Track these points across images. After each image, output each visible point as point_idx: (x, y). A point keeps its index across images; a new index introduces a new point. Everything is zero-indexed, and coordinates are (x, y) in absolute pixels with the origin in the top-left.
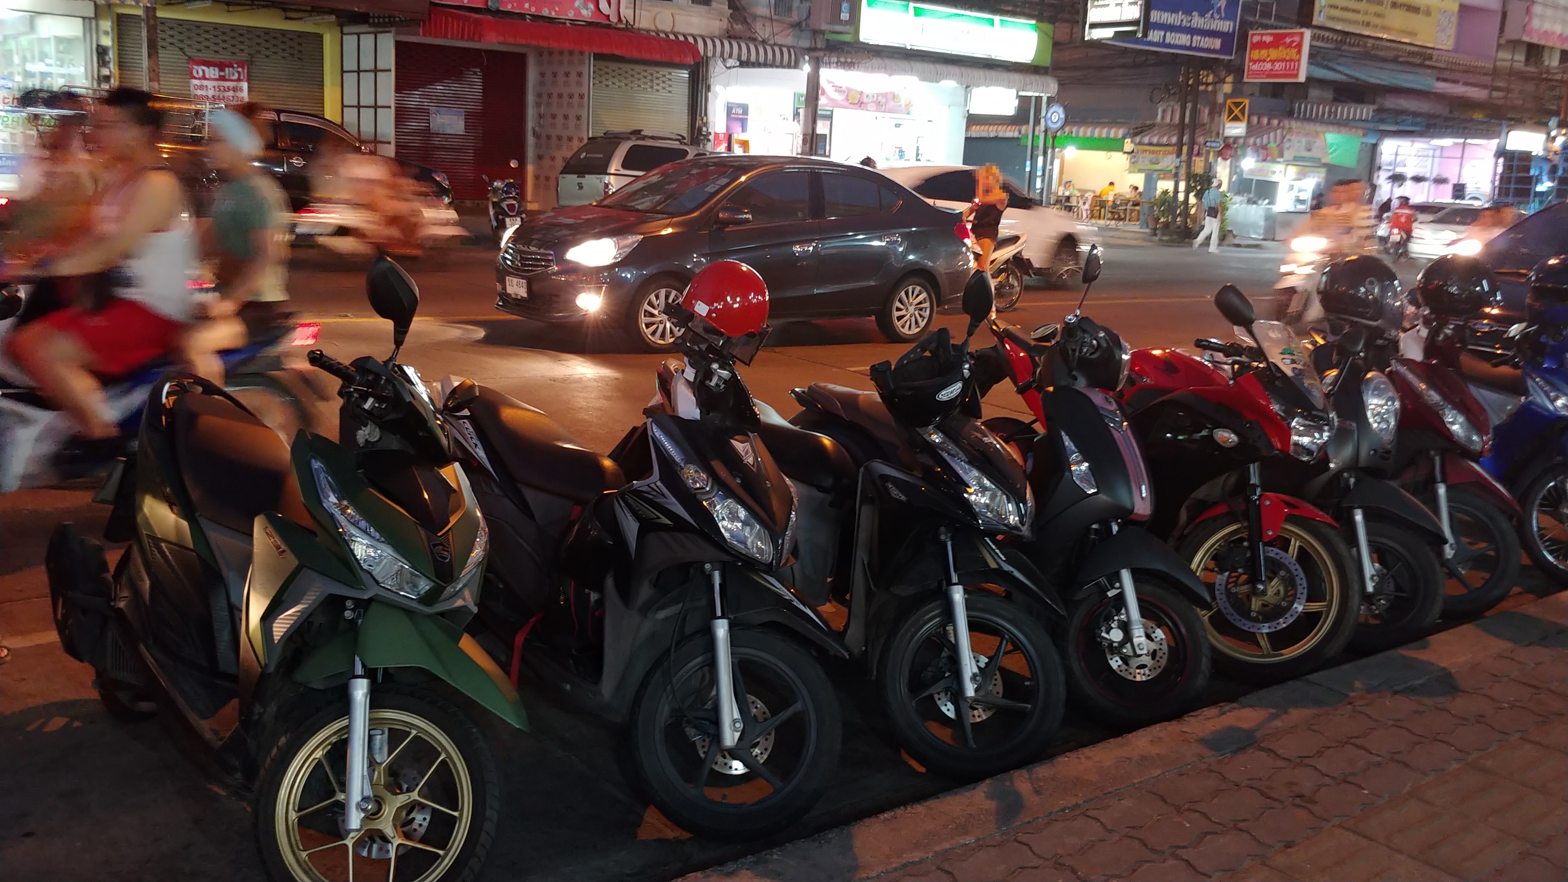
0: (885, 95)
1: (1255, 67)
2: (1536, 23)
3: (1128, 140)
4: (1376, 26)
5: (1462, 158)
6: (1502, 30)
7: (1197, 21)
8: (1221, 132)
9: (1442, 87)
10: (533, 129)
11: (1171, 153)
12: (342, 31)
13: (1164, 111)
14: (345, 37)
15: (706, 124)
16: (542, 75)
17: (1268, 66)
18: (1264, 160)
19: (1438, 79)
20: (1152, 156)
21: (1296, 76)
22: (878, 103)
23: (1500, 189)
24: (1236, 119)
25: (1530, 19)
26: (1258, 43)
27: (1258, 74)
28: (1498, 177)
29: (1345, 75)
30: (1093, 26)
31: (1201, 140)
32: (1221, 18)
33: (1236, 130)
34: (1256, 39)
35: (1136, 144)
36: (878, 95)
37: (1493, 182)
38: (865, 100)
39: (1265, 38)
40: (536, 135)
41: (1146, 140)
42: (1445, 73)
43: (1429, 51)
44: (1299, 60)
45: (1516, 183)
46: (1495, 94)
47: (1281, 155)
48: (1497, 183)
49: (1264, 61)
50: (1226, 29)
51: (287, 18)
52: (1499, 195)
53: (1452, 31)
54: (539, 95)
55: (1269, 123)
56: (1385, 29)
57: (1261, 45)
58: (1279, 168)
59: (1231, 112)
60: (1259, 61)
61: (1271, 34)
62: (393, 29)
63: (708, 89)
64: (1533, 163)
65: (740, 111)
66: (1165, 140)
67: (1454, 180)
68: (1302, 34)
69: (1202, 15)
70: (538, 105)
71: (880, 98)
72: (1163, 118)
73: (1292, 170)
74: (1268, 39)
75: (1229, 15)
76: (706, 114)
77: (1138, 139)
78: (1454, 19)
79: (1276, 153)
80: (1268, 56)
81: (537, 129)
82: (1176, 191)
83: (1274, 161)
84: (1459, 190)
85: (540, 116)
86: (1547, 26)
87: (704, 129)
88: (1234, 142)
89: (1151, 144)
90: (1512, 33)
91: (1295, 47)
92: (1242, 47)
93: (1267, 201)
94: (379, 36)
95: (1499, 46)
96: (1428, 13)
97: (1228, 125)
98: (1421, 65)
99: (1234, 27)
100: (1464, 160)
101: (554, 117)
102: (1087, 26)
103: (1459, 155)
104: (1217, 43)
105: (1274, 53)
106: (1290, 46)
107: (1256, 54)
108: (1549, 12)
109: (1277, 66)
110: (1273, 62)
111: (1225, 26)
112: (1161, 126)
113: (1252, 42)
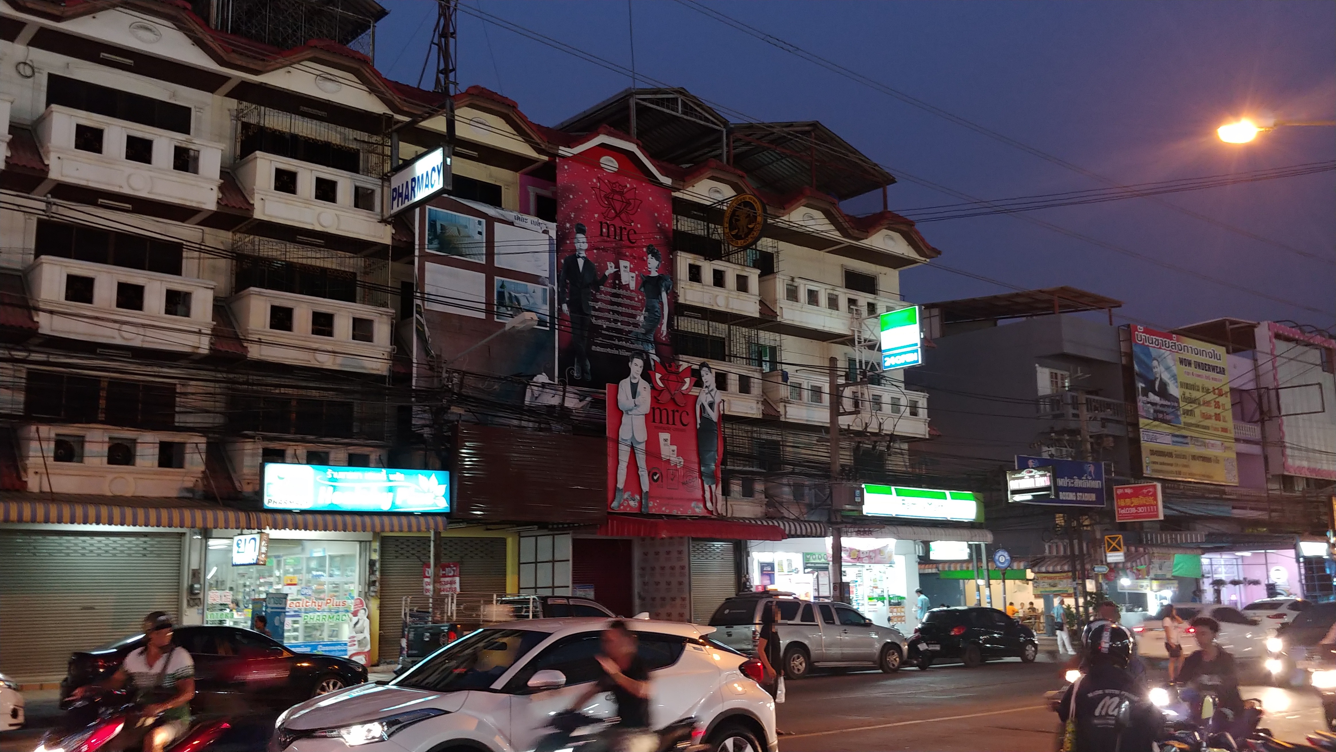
0: (874, 551)
1: (1123, 511)
2: (1290, 461)
3: (1028, 571)
4: (1185, 474)
5: (1266, 564)
6: (1267, 469)
7: (1078, 483)
8: (1104, 559)
9: (1237, 513)
10: (639, 593)
11: (1068, 578)
12: (519, 535)
13: (1050, 547)
14: (522, 539)
15: (748, 580)
16: (646, 554)
17: (1133, 510)
18: (1137, 579)
19: (1234, 508)
20: (1050, 581)
21: (1157, 516)
22: (870, 557)
23: (1307, 586)
24: (1114, 550)
25: (1286, 460)
26: (1121, 494)
27: (1124, 516)
28: (1303, 577)
29: (1177, 510)
30: (1015, 492)
31: (1088, 566)
32: (1093, 479)
33: (1115, 557)
34: (1120, 491)
35: (1035, 573)
36: (870, 551)
37: (1300, 581)
38: (862, 556)
39: (1127, 491)
40: (641, 598)
41: (1043, 569)
42: (1239, 503)
43: (1223, 488)
44: (1157, 505)
45: (1319, 581)
46: (1273, 514)
47: (1148, 574)
48: (1304, 582)
49: (1129, 507)
50: (1097, 487)
51: (488, 529)
52: (1308, 590)
53: (1235, 472)
54: (643, 569)
55: (1136, 551)
56: (1191, 475)
57: (1124, 496)
58: (1145, 583)
59: (1110, 545)
60: (1126, 507)
61: (1131, 488)
62: (571, 532)
63: (748, 554)
64: (1327, 565)
65: (769, 569)
66: (1058, 568)
67: (1264, 582)
68: (1155, 487)
69: (1080, 478)
70: (642, 576)
71: (871, 554)
72: (1050, 552)
73: (1155, 584)
74: (1128, 491)
75: (1098, 477)
76: (747, 573)
77: (1036, 569)
78: (1235, 463)
79: (1145, 573)
80: (1132, 503)
81: (642, 593)
82: (1077, 607)
83: (1143, 578)
84: (1272, 589)
85: (645, 584)
86: (1298, 463)
87: (748, 583)
88: (1115, 567)
89: (1048, 572)
90: (1275, 469)
91: (1151, 496)
92: (1110, 497)
93: (1140, 609)
94: (556, 536)
95: (1268, 480)
96: (1217, 461)
97: (1109, 554)
98: (1221, 499)
99: (1102, 484)
100: (1269, 565)
101: (657, 583)
102: (1009, 493)
103: (1264, 562)
104: (1093, 497)
105: (1136, 501)
106: (1146, 495)
107: (1122, 503)
108: (1296, 453)
109: (1140, 509)
110: (1136, 507)
111: (1096, 484)
112: (1050, 558)
113: (1117, 494)
